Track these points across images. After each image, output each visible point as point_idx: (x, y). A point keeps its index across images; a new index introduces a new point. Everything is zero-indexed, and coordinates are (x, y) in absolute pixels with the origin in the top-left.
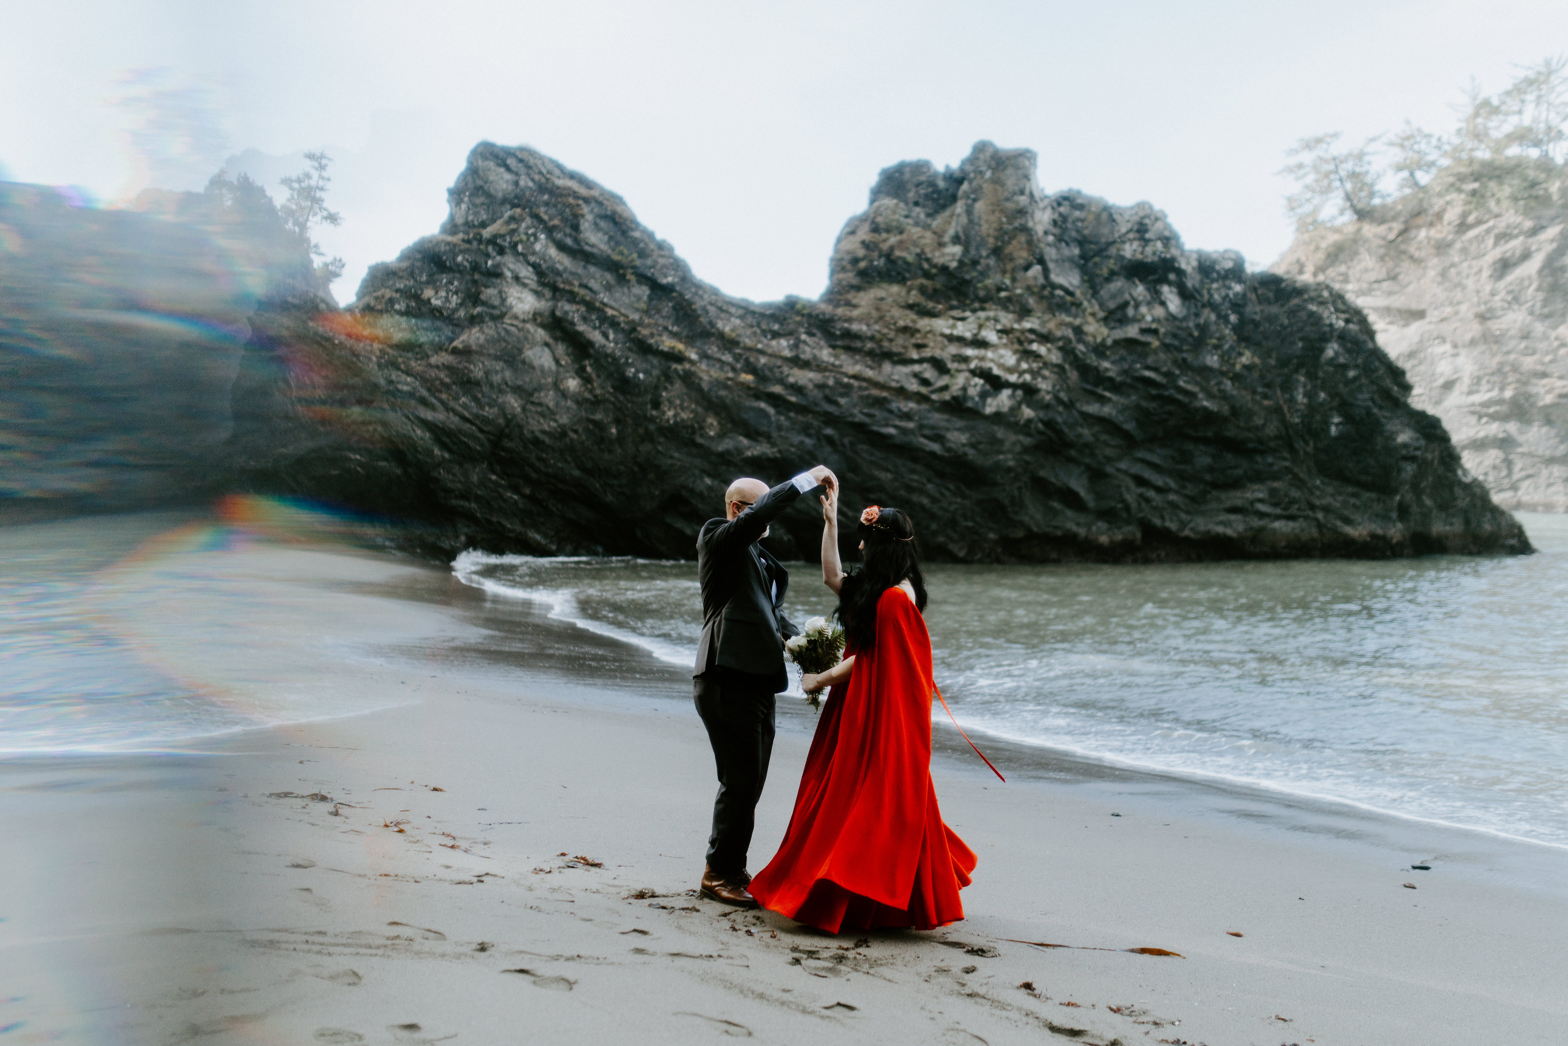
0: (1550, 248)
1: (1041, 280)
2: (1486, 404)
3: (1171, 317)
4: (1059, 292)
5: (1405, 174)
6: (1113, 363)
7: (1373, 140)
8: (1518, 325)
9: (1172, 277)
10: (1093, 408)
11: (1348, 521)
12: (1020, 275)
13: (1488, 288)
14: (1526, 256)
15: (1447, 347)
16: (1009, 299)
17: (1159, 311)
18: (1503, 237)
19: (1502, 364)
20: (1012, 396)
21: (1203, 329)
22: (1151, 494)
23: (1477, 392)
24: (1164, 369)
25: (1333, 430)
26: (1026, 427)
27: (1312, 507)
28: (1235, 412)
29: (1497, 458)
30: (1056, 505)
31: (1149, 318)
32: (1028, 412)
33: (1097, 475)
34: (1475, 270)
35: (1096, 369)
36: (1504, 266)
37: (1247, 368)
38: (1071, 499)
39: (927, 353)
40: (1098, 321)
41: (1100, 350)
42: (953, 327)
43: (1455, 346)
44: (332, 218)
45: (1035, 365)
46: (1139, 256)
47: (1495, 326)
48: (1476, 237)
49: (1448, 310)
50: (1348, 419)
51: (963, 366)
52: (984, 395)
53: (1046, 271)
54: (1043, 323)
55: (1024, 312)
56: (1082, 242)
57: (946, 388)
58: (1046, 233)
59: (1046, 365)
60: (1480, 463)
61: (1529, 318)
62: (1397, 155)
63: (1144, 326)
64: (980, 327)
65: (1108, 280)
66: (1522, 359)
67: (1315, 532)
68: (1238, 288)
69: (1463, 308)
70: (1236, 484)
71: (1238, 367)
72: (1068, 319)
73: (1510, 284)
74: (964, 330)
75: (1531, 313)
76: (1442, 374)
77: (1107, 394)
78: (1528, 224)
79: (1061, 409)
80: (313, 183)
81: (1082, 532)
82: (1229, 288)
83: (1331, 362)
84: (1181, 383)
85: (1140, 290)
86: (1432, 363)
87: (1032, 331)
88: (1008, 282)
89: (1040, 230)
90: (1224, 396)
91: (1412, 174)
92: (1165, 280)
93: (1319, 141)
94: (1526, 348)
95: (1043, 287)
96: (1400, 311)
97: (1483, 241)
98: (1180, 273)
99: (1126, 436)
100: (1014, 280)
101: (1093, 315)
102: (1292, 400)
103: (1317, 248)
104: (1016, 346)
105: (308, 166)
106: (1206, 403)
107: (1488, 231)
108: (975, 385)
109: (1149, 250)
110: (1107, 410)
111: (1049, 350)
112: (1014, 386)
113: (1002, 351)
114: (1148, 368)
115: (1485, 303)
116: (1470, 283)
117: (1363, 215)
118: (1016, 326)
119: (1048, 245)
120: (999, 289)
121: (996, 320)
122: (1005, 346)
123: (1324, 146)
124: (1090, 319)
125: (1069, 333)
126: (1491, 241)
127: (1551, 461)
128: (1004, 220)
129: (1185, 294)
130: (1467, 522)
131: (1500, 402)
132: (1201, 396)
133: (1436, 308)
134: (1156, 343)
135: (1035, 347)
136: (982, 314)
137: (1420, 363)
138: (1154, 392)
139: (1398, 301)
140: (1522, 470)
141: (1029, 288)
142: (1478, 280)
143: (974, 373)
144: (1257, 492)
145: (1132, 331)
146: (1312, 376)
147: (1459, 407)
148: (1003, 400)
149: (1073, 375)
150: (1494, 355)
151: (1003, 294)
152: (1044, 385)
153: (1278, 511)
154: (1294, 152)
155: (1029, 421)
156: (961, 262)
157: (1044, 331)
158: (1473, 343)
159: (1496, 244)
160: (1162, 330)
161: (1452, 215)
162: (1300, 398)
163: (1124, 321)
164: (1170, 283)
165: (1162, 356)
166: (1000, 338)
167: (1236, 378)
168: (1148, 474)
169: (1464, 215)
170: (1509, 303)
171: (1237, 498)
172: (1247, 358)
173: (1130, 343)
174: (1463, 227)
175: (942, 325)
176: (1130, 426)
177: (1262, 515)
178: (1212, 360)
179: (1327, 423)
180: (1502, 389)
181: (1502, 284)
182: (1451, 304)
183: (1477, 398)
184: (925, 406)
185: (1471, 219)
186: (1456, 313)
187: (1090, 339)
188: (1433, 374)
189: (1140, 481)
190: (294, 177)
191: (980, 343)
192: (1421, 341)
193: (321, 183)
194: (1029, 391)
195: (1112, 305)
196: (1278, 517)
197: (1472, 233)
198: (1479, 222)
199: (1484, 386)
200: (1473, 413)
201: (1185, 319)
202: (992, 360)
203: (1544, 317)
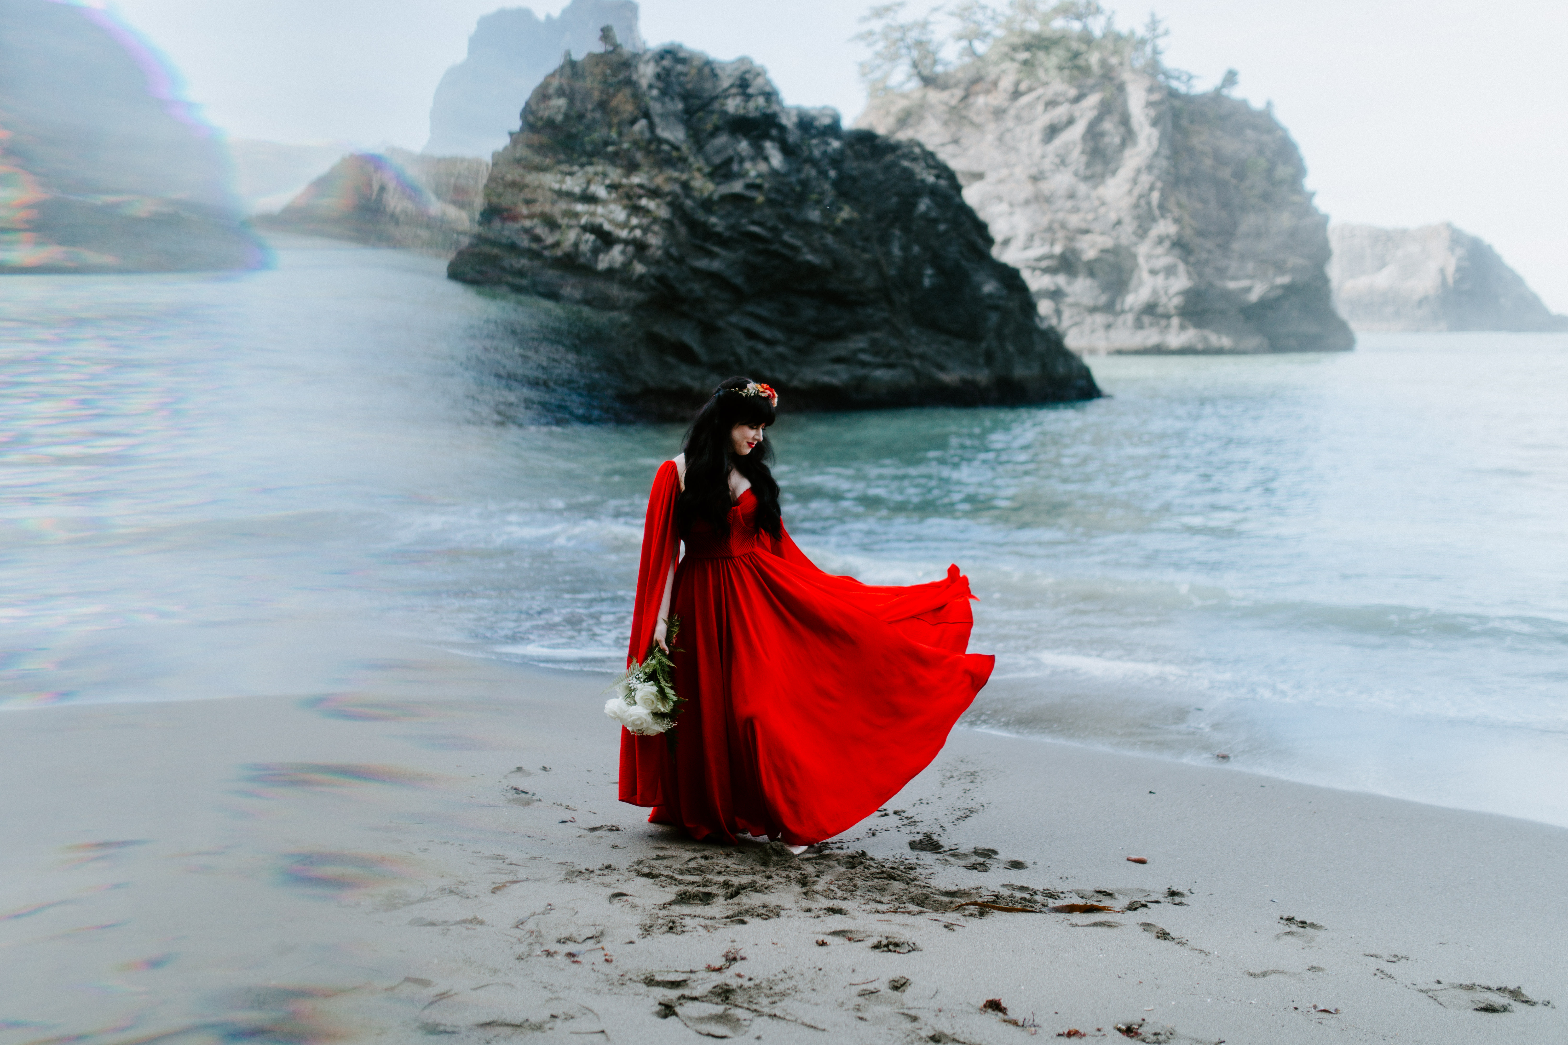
0: (1091, 114)
1: (647, 135)
2: (1039, 259)
3: (774, 173)
4: (665, 147)
5: (964, 43)
6: (721, 218)
7: (936, 9)
8: (1065, 186)
9: (774, 132)
10: (702, 263)
11: (941, 368)
12: (626, 130)
13: (1038, 152)
14: (1071, 121)
15: (1004, 207)
16: (616, 154)
17: (763, 167)
18: (1051, 104)
19: (1051, 222)
20: (623, 252)
21: (805, 184)
22: (761, 346)
23: (1033, 246)
24: (770, 224)
25: (927, 282)
26: (639, 283)
27: (909, 355)
28: (837, 265)
30: (671, 360)
31: (753, 173)
32: (639, 268)
33: (708, 330)
34: (1027, 134)
35: (704, 224)
36: (1052, 131)
37: (847, 222)
38: (685, 353)
39: (537, 208)
40: (705, 175)
41: (707, 205)
42: (562, 182)
43: (1011, 205)
45: (645, 221)
46: (741, 112)
47: (1046, 187)
48: (1028, 103)
49: (1004, 172)
50: (940, 270)
51: (574, 222)
52: (596, 251)
53: (652, 126)
54: (651, 179)
55: (632, 167)
56: (686, 96)
57: (557, 244)
58: (651, 86)
59: (655, 220)
61: (1074, 179)
62: (956, 25)
63: (748, 181)
64: (589, 183)
65: (713, 134)
66: (1069, 217)
67: (912, 379)
68: (836, 144)
69: (1018, 170)
70: (838, 335)
71: (838, 222)
72: (676, 174)
73: (1058, 148)
74: (573, 184)
75: (1076, 175)
76: (1000, 232)
77: (716, 249)
78: (1073, 92)
79: (671, 264)
81: (696, 385)
82: (827, 144)
83: (924, 216)
84: (786, 237)
85: (744, 146)
87: (641, 186)
88: (614, 136)
89: (644, 83)
90: (826, 251)
91: (970, 44)
92: (767, 136)
93: (887, 9)
94: (1072, 206)
95: (650, 142)
96: (963, 173)
97: (1034, 107)
98: (782, 128)
99: (735, 290)
100: (620, 134)
101: (699, 170)
102: (888, 254)
103: (888, 113)
104: (625, 202)
106: (810, 257)
107: (1038, 98)
108: (587, 242)
109: (751, 105)
110: (716, 265)
111: (658, 206)
112: (626, 242)
113: (612, 207)
114: (754, 223)
115: (1037, 165)
116: (1023, 147)
117: (928, 81)
118: (624, 181)
119: (652, 98)
120: (606, 143)
121: (605, 175)
122: (615, 201)
123: (892, 14)
124: (697, 175)
125: (677, 188)
126: (1040, 107)
127: (1093, 310)
128: (608, 72)
129: (787, 150)
130: (1044, 366)
131: (1051, 257)
132: (805, 250)
133: (994, 171)
134: (760, 199)
135: (644, 202)
136: (590, 169)
138: (760, 246)
140: (1070, 318)
141: (635, 143)
142: (1030, 144)
143: (584, 228)
144: (858, 342)
145: (737, 187)
146: (906, 230)
148: (616, 256)
149: (682, 231)
150: (1045, 213)
151: (610, 149)
152: (654, 240)
153: (878, 360)
154: (864, 19)
155: (642, 277)
156: (567, 116)
157: (652, 186)
158: (1027, 202)
159: (1045, 111)
160: (766, 185)
161: (1006, 83)
162: (896, 251)
163: (729, 176)
164: (772, 139)
165: (767, 211)
166: (609, 193)
167: (837, 232)
168: (758, 328)
169: (1017, 84)
170: (1057, 165)
171: (841, 348)
172: (846, 213)
173: (736, 198)
174: (1016, 94)
175: (551, 180)
176: (739, 281)
177: (864, 364)
178: (814, 215)
179: (920, 275)
180: (1052, 245)
181: (1050, 148)
182: (1007, 166)
183: (1031, 253)
184: (537, 263)
185: (1023, 87)
186: (1012, 175)
187: (696, 194)
189: (750, 334)
191: (589, 198)
192: (982, 201)
194: (640, 247)
195: (717, 160)
196: (878, 366)
197: (1024, 100)
198: (1030, 90)
199: (1037, 242)
200: (1028, 267)
201: (787, 174)
202: (602, 216)
203: (1086, 179)
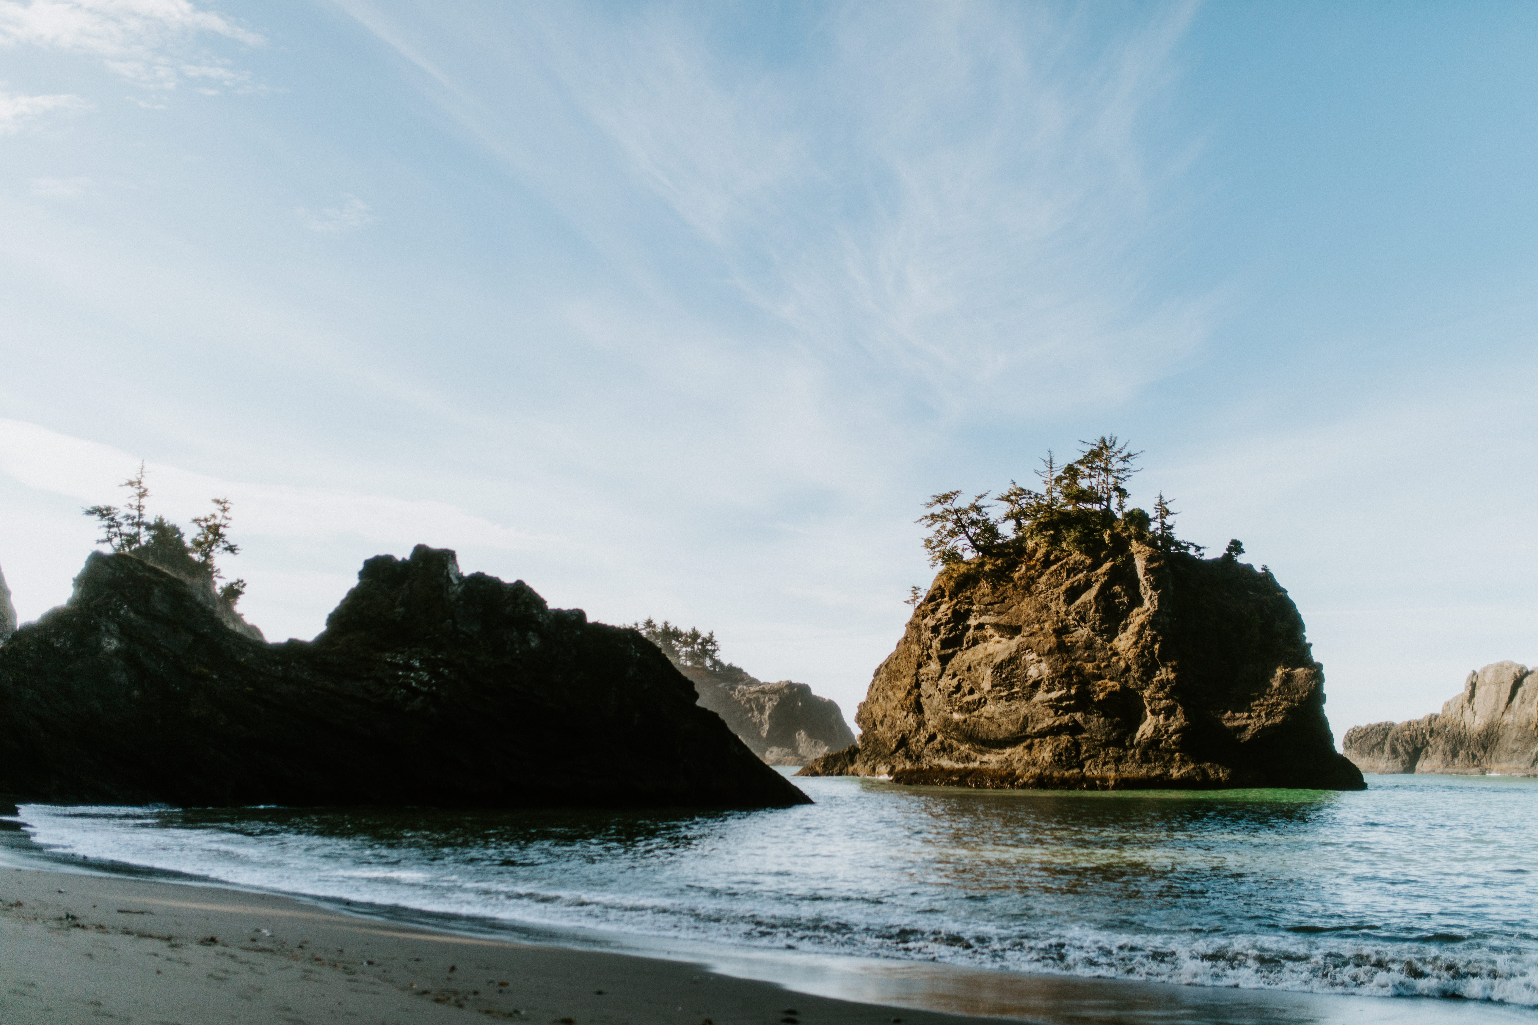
0: (1103, 579)
1: (451, 629)
2: (1060, 699)
3: (532, 651)
4: (463, 636)
5: (1014, 522)
6: (494, 680)
7: (981, 497)
8: (1084, 638)
9: (533, 626)
12: (439, 625)
13: (1064, 609)
14: (1088, 585)
15: (1034, 656)
16: (431, 640)
17: (524, 648)
18: (1073, 570)
19: (1070, 669)
20: (423, 701)
21: (554, 658)
23: (1054, 690)
24: (524, 683)
26: (429, 720)
29: (1068, 742)
31: (518, 651)
32: (432, 710)
34: (1055, 596)
35: (482, 683)
36: (1073, 594)
39: (373, 674)
40: (487, 653)
41: (486, 672)
42: (395, 657)
43: (1039, 655)
44: (231, 549)
45: (441, 682)
46: (512, 614)
47: (1068, 639)
48: (1055, 571)
49: (1036, 627)
51: (395, 682)
52: (405, 701)
53: (455, 623)
54: (450, 655)
55: (439, 649)
56: (482, 605)
57: (381, 695)
58: (458, 599)
59: (447, 681)
60: (1057, 746)
61: (1092, 633)
62: (1005, 508)
63: (514, 656)
64: (411, 657)
65: (496, 628)
66: (1085, 665)
69: (1047, 625)
72: (466, 653)
73: (1078, 607)
74: (399, 659)
75: (1093, 629)
76: (1031, 676)
78: (1089, 561)
79: (454, 708)
80: (217, 522)
82: (573, 633)
83: (631, 678)
85: (514, 634)
86: (1025, 668)
87: (440, 659)
88: (431, 630)
89: (453, 598)
91: (1018, 522)
92: (529, 629)
93: (946, 497)
94: (1089, 655)
95: (452, 633)
96: (1004, 626)
97: (1060, 573)
98: (538, 624)
100: (435, 628)
101: (484, 649)
102: (606, 703)
104: (430, 670)
105: (215, 509)
107: (1062, 566)
108: (400, 694)
109: (517, 610)
111: (451, 672)
112: (426, 695)
113: (421, 673)
115: (1062, 622)
116: (1052, 605)
117: (985, 552)
118: (432, 657)
119: (458, 607)
120: (426, 634)
121: (421, 653)
122: (423, 670)
123: (950, 501)
124: (482, 652)
125: (466, 661)
126: (1064, 574)
127: (1106, 745)
128: (430, 592)
129: (543, 637)
131: (1068, 697)
133: (1028, 626)
134: (521, 668)
135: (442, 670)
136: (414, 649)
137: (1017, 668)
139: (1004, 620)
140: (1086, 751)
141: (443, 634)
142: (1058, 604)
143: (402, 686)
145: (507, 660)
146: (620, 688)
147: (1042, 702)
148: (418, 703)
149: (465, 687)
150: (1064, 662)
151: (428, 637)
152: (445, 693)
154: (928, 505)
155: (432, 716)
156: (404, 618)
157: (449, 660)
158: (1050, 652)
159: (1068, 577)
160: (525, 659)
161: (1040, 554)
162: (612, 701)
163: (503, 654)
164: (533, 630)
165: (524, 675)
166: (421, 665)
169: (1047, 555)
170: (1078, 622)
173: (505, 667)
174: (1047, 563)
175: (388, 657)
180: (1069, 689)
181: (1073, 606)
182: (1038, 622)
183: (1054, 695)
184: (365, 707)
185: (1052, 557)
186: (1042, 629)
187: (479, 665)
188: (1026, 677)
190: (202, 518)
191: (409, 668)
192: (1017, 651)
193: (224, 522)
194: (435, 697)
195: (497, 643)
197: (1053, 568)
198: (1058, 559)
200: (1051, 707)
201: (542, 652)
202: (413, 678)
203: (1101, 633)
